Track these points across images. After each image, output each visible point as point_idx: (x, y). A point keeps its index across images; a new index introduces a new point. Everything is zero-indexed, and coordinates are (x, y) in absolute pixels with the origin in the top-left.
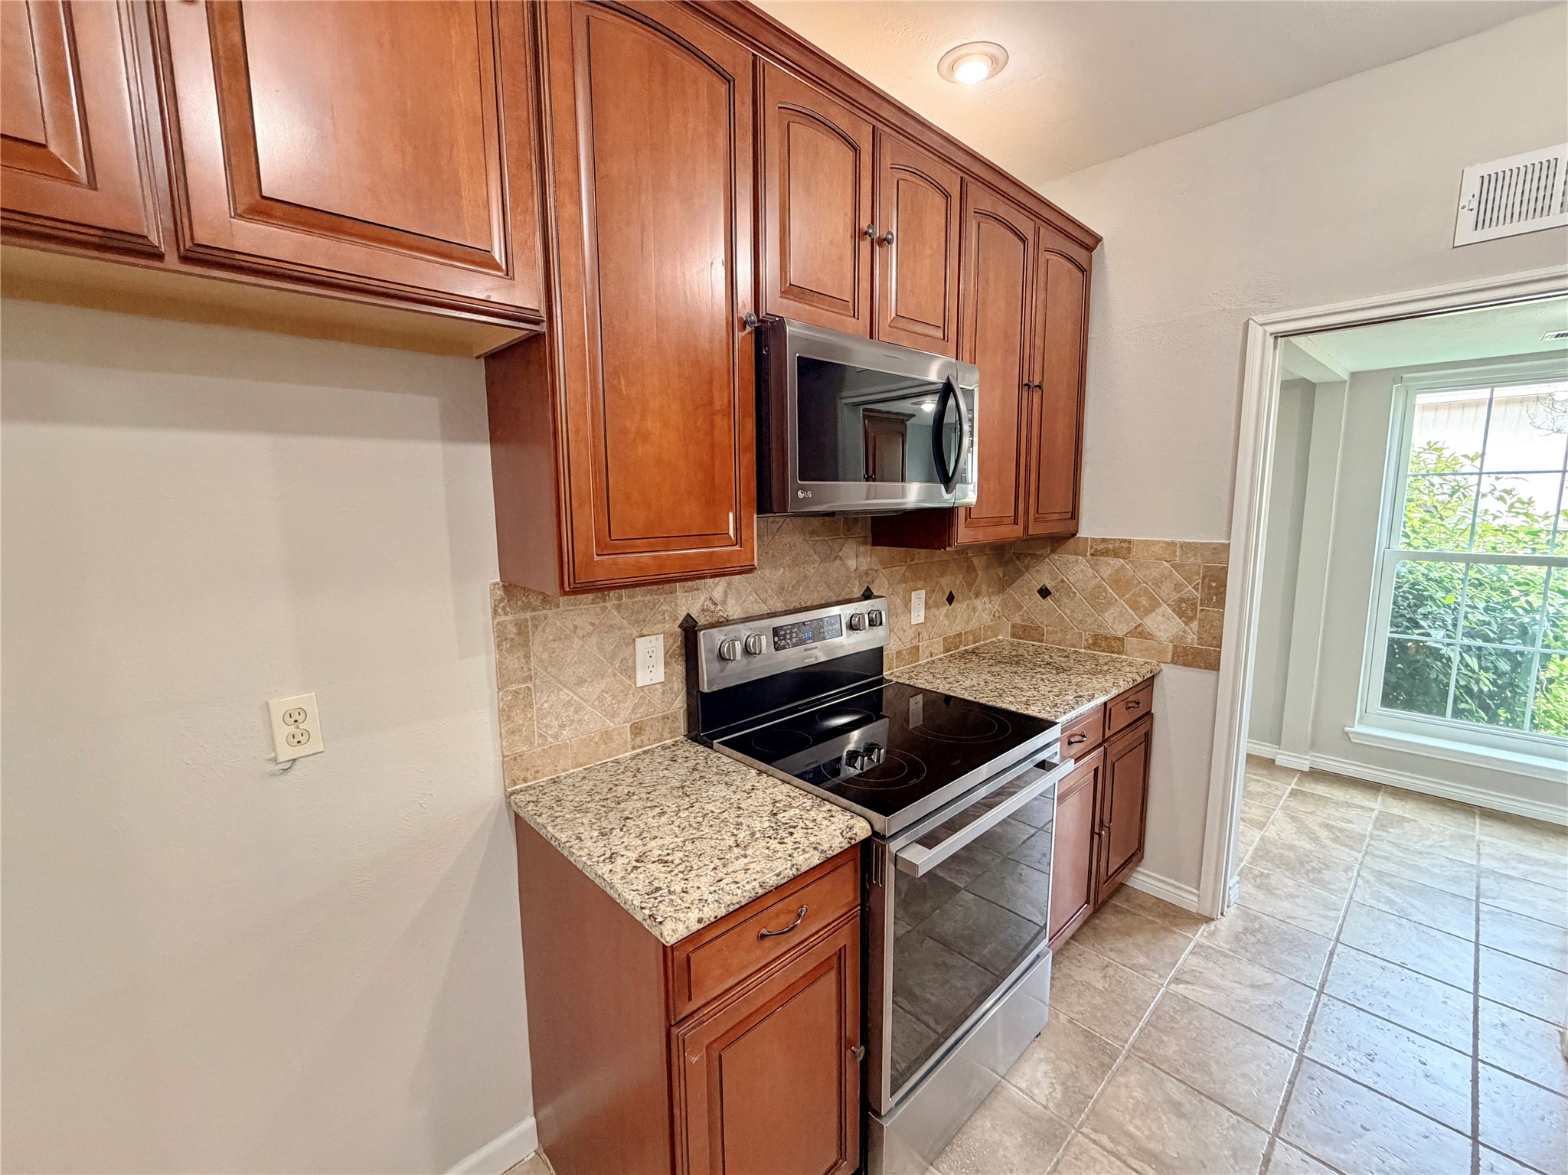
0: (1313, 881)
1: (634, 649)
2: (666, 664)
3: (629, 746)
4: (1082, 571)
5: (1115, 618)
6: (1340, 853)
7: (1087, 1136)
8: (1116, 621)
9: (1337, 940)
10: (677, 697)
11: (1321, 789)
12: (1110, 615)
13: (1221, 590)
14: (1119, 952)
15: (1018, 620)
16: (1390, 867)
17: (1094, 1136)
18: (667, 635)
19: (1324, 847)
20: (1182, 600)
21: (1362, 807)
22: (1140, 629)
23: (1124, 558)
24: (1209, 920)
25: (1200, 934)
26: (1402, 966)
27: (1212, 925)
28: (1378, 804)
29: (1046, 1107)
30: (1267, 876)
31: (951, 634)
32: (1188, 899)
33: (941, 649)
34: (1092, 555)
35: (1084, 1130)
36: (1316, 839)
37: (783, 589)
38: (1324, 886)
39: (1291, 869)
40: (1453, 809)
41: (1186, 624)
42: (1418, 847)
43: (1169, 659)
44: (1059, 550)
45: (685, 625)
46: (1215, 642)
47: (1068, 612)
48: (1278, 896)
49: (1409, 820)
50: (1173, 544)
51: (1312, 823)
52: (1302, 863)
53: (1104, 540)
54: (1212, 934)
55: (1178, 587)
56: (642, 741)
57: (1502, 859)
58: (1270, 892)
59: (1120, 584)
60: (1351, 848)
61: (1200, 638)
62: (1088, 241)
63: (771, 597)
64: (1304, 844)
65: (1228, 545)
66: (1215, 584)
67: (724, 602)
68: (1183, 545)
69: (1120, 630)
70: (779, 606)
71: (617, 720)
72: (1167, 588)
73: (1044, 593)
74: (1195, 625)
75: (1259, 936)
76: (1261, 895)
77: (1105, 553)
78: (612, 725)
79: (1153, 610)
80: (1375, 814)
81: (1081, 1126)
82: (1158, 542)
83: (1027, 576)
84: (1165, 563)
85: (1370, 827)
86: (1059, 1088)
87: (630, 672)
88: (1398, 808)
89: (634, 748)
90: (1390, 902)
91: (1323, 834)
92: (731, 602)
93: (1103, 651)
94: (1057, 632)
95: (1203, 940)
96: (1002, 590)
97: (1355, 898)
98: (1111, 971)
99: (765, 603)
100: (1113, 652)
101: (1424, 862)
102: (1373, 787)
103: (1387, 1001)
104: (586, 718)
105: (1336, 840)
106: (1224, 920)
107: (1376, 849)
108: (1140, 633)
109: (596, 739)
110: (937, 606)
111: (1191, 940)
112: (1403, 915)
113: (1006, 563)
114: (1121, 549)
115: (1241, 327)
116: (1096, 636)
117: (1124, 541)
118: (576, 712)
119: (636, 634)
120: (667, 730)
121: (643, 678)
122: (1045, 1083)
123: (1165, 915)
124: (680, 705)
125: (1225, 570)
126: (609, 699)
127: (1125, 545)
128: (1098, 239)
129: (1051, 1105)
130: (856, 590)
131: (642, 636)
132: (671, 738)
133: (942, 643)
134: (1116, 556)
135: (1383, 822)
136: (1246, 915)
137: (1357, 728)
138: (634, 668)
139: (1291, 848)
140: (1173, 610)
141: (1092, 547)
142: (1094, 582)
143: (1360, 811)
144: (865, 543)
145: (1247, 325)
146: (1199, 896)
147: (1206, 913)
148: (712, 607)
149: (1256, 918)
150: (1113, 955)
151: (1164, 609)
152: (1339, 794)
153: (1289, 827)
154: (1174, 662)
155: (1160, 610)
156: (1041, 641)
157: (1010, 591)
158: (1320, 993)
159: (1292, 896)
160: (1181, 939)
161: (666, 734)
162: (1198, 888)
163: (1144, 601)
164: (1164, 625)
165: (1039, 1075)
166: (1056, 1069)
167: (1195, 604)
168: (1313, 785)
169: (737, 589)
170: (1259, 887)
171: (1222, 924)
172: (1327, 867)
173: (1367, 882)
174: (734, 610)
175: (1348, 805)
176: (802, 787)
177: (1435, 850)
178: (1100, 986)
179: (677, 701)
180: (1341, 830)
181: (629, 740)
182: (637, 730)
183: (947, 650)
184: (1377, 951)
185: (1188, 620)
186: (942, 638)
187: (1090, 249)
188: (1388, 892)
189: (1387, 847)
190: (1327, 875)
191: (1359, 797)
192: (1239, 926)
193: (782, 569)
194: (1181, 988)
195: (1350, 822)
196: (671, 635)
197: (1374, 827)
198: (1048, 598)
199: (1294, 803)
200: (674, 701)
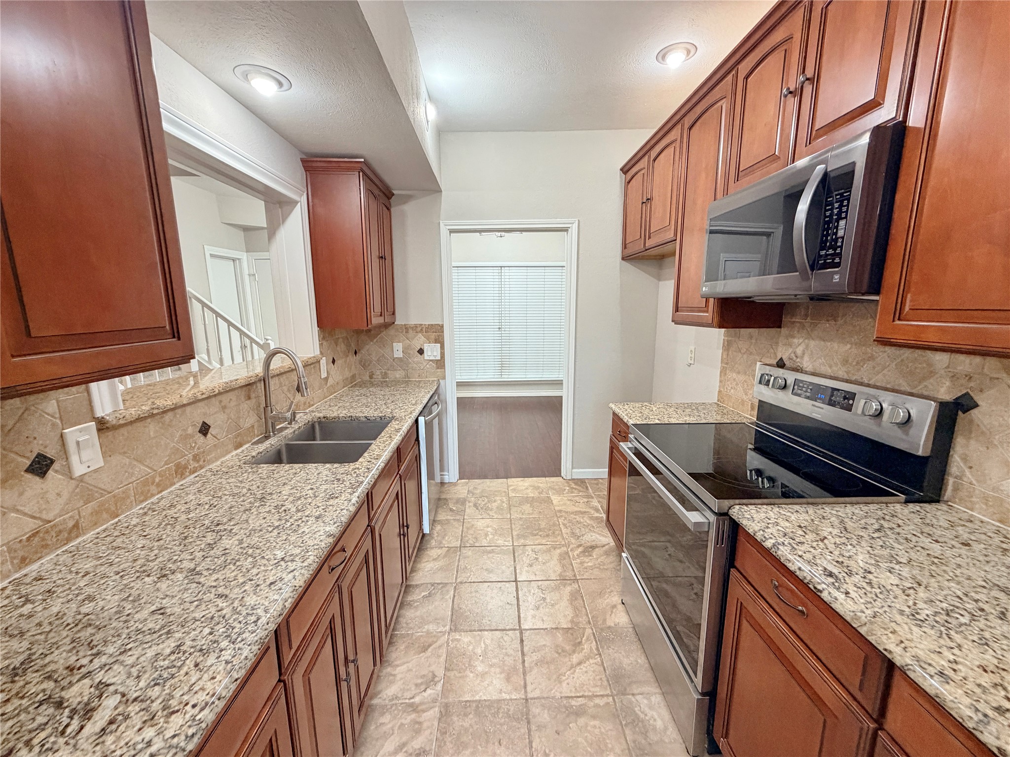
37: (847, 361)
63: (836, 364)
67: (802, 357)
70: (841, 374)
92: (806, 358)
99: (831, 367)
148: (795, 358)
169: (812, 351)
174: (807, 364)
193: (849, 346)
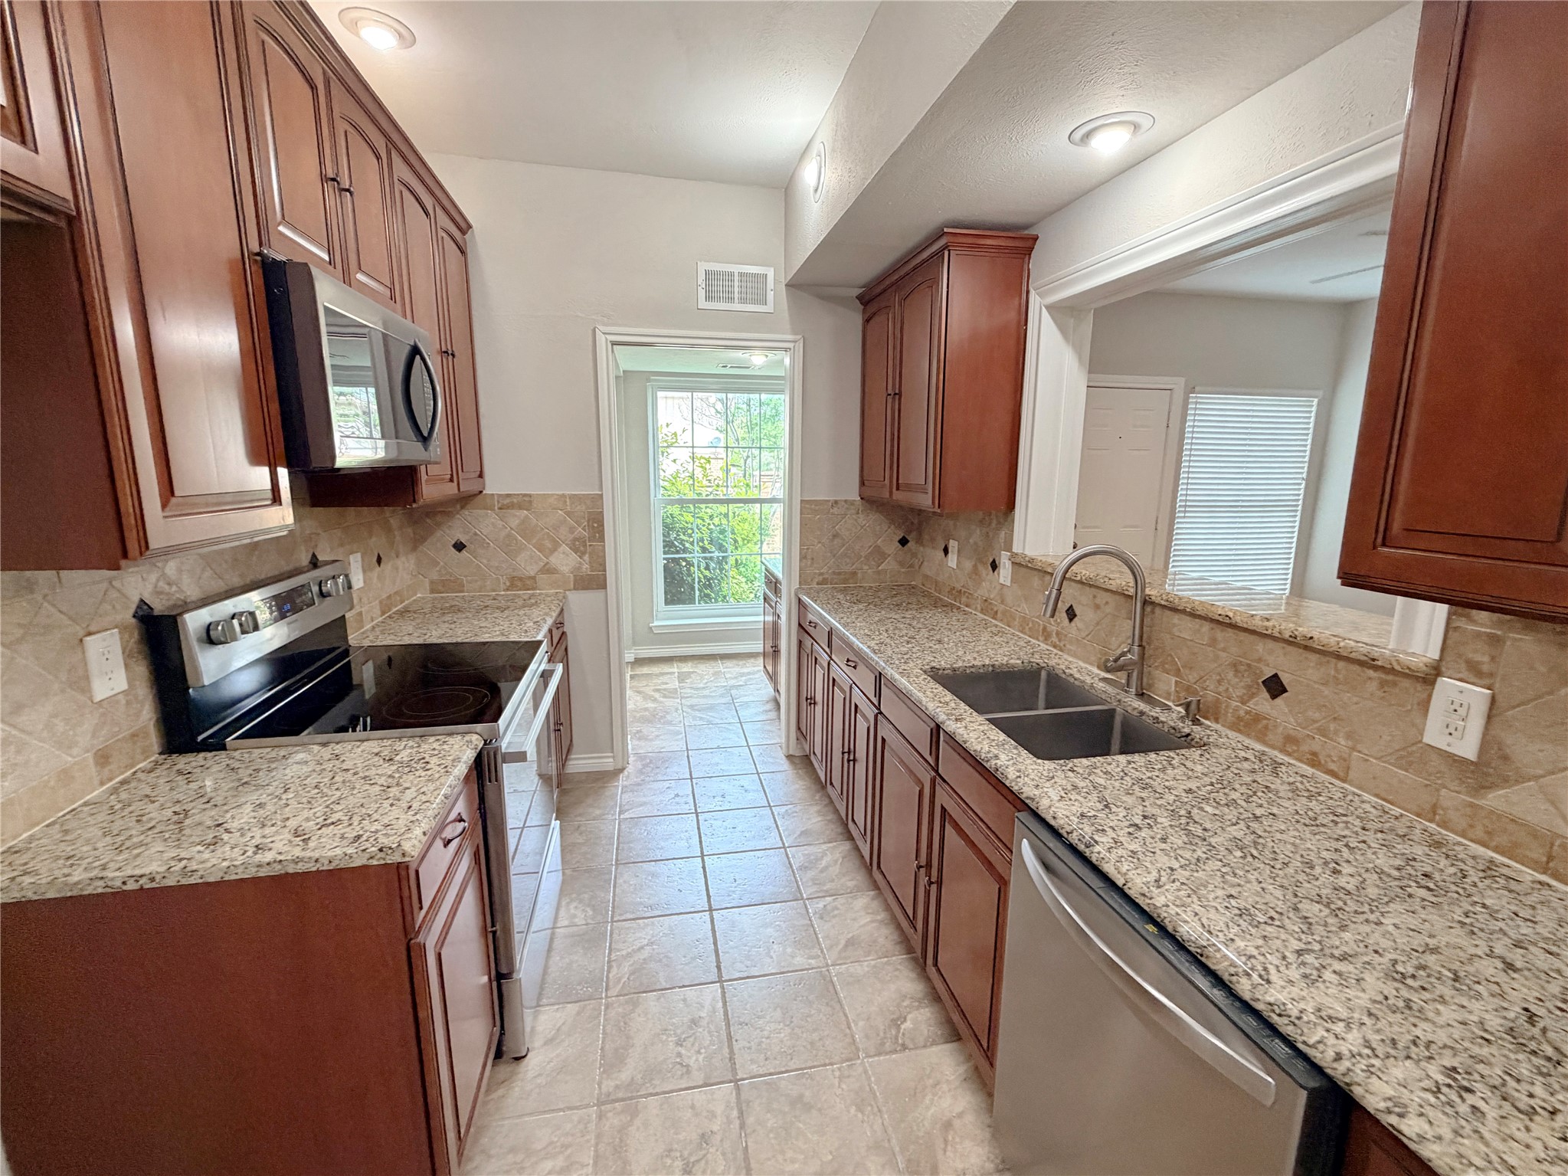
0: (664, 723)
1: (84, 653)
2: (126, 665)
3: (96, 782)
4: (493, 524)
5: (526, 560)
6: (669, 702)
7: (619, 921)
8: (527, 563)
9: (687, 749)
10: (143, 706)
11: (645, 670)
12: (522, 558)
13: (601, 528)
14: (580, 815)
15: (435, 576)
16: (694, 701)
17: (623, 918)
18: (123, 628)
19: (661, 702)
20: (575, 539)
21: (668, 673)
22: (547, 566)
23: (527, 510)
24: (622, 770)
25: (622, 781)
26: (719, 747)
27: (626, 772)
28: (675, 668)
29: (587, 924)
30: (640, 731)
31: (384, 596)
32: (607, 763)
33: (379, 613)
34: (500, 509)
35: (615, 919)
36: (655, 700)
38: (670, 723)
39: (650, 721)
40: (708, 659)
41: (581, 557)
42: (702, 685)
43: (572, 586)
44: (468, 506)
45: (141, 613)
46: (601, 569)
47: (485, 561)
48: (651, 740)
49: (693, 672)
50: (563, 496)
51: (649, 691)
52: (654, 716)
53: (508, 495)
54: (628, 777)
55: (572, 530)
56: (110, 771)
57: (736, 678)
58: (646, 739)
59: (527, 531)
60: (673, 698)
61: (592, 567)
62: (463, 225)
64: (651, 705)
65: (602, 495)
66: (596, 525)
68: (572, 497)
69: (532, 570)
71: (75, 751)
72: (564, 531)
73: (459, 547)
74: (586, 557)
75: (651, 765)
76: (642, 743)
77: (511, 506)
78: (70, 759)
79: (555, 550)
80: (676, 674)
81: (612, 917)
82: (553, 495)
83: (439, 533)
84: (560, 512)
85: (677, 683)
86: (588, 909)
87: (81, 682)
88: (687, 667)
89: (102, 784)
90: (701, 718)
91: (657, 695)
93: (520, 590)
94: (476, 581)
95: (625, 783)
96: (414, 549)
97: (686, 724)
98: (583, 828)
100: (528, 589)
101: (706, 692)
102: (669, 660)
103: (719, 768)
104: (33, 756)
105: (665, 696)
106: (630, 766)
107: (685, 693)
108: (548, 570)
109: (52, 783)
110: (371, 569)
111: (618, 786)
112: (710, 723)
113: (416, 522)
114: (524, 502)
115: (590, 332)
116: (512, 579)
117: (525, 495)
118: (18, 752)
119: (81, 633)
120: (139, 751)
121: (102, 689)
122: (579, 913)
123: (598, 780)
124: (148, 716)
125: (602, 513)
126: (60, 726)
127: (526, 499)
128: (470, 227)
129: (590, 921)
130: (304, 558)
131: (90, 634)
132: (145, 760)
133: (378, 607)
134: (520, 508)
135: (682, 677)
136: (640, 757)
137: (656, 623)
138: (87, 678)
139: (646, 709)
140: (570, 548)
141: (498, 502)
142: (503, 534)
143: (669, 676)
144: (303, 505)
145: (594, 331)
146: (613, 757)
147: (619, 767)
149: (646, 757)
150: (579, 818)
151: (564, 548)
152: (655, 669)
153: (639, 698)
154: (575, 589)
155: (561, 550)
156: (462, 592)
157: (423, 548)
158: (691, 779)
159: (657, 736)
160: (612, 788)
161: (139, 757)
162: (612, 752)
163: (548, 544)
164: (565, 561)
165: (572, 911)
166: (581, 901)
167: (585, 541)
168: (640, 669)
170: (639, 739)
171: (630, 769)
172: (667, 713)
173: (687, 713)
175: (663, 674)
176: (388, 736)
177: (708, 684)
178: (580, 841)
179: (144, 712)
180: (665, 690)
181: (94, 774)
182: (103, 758)
183: (383, 613)
184: (705, 746)
185: (582, 555)
186: (377, 602)
187: (463, 232)
188: (698, 714)
189: (689, 691)
190: (669, 717)
191: (666, 668)
192: (639, 765)
194: (626, 815)
195: (667, 684)
196: (126, 628)
197: (679, 683)
198: (464, 551)
199: (635, 683)
200: (141, 711)
